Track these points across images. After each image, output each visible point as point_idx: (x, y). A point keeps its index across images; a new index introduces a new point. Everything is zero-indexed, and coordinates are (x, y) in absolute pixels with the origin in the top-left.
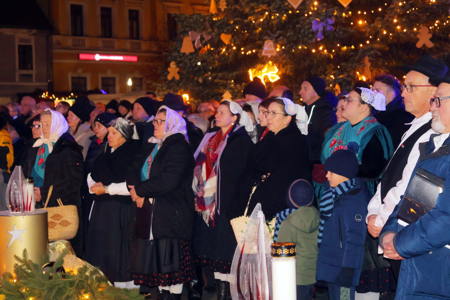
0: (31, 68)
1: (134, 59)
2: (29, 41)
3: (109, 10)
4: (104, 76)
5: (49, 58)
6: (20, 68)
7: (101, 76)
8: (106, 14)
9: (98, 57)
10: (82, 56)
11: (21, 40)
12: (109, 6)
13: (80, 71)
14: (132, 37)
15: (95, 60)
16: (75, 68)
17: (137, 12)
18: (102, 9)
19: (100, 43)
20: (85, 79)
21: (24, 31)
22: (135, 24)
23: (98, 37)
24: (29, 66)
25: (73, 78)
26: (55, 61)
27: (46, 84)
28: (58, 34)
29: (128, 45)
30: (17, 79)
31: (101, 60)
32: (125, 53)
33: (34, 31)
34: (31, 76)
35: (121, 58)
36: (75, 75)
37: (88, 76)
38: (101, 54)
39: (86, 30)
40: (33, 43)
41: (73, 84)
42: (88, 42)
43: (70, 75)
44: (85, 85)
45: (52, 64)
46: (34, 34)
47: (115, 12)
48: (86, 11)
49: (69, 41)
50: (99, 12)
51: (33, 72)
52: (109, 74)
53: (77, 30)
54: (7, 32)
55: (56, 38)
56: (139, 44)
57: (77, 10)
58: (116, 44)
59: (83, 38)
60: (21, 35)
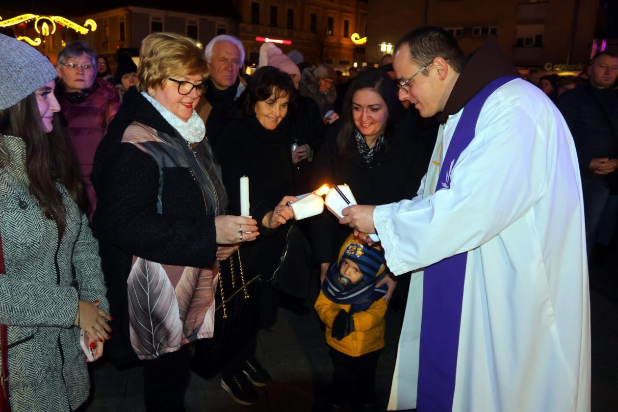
1: (289, 42)
2: (225, 26)
3: (276, 8)
8: (274, 10)
10: (257, 39)
11: (220, 25)
12: (275, 5)
14: (288, 28)
16: (253, 47)
17: (293, 10)
19: (269, 30)
21: (222, 19)
22: (291, 18)
23: (268, 26)
28: (243, 22)
29: (286, 33)
32: (284, 38)
33: (228, 19)
35: (281, 42)
36: (252, 52)
38: (270, 38)
39: (260, 21)
40: (227, 28)
42: (261, 29)
43: (250, 51)
46: (228, 21)
47: (279, 9)
48: (262, 7)
49: (250, 28)
50: (269, 9)
53: (255, 20)
54: (211, 19)
55: (242, 25)
56: (293, 33)
57: (255, 7)
58: (279, 32)
59: (258, 26)
60: (220, 22)
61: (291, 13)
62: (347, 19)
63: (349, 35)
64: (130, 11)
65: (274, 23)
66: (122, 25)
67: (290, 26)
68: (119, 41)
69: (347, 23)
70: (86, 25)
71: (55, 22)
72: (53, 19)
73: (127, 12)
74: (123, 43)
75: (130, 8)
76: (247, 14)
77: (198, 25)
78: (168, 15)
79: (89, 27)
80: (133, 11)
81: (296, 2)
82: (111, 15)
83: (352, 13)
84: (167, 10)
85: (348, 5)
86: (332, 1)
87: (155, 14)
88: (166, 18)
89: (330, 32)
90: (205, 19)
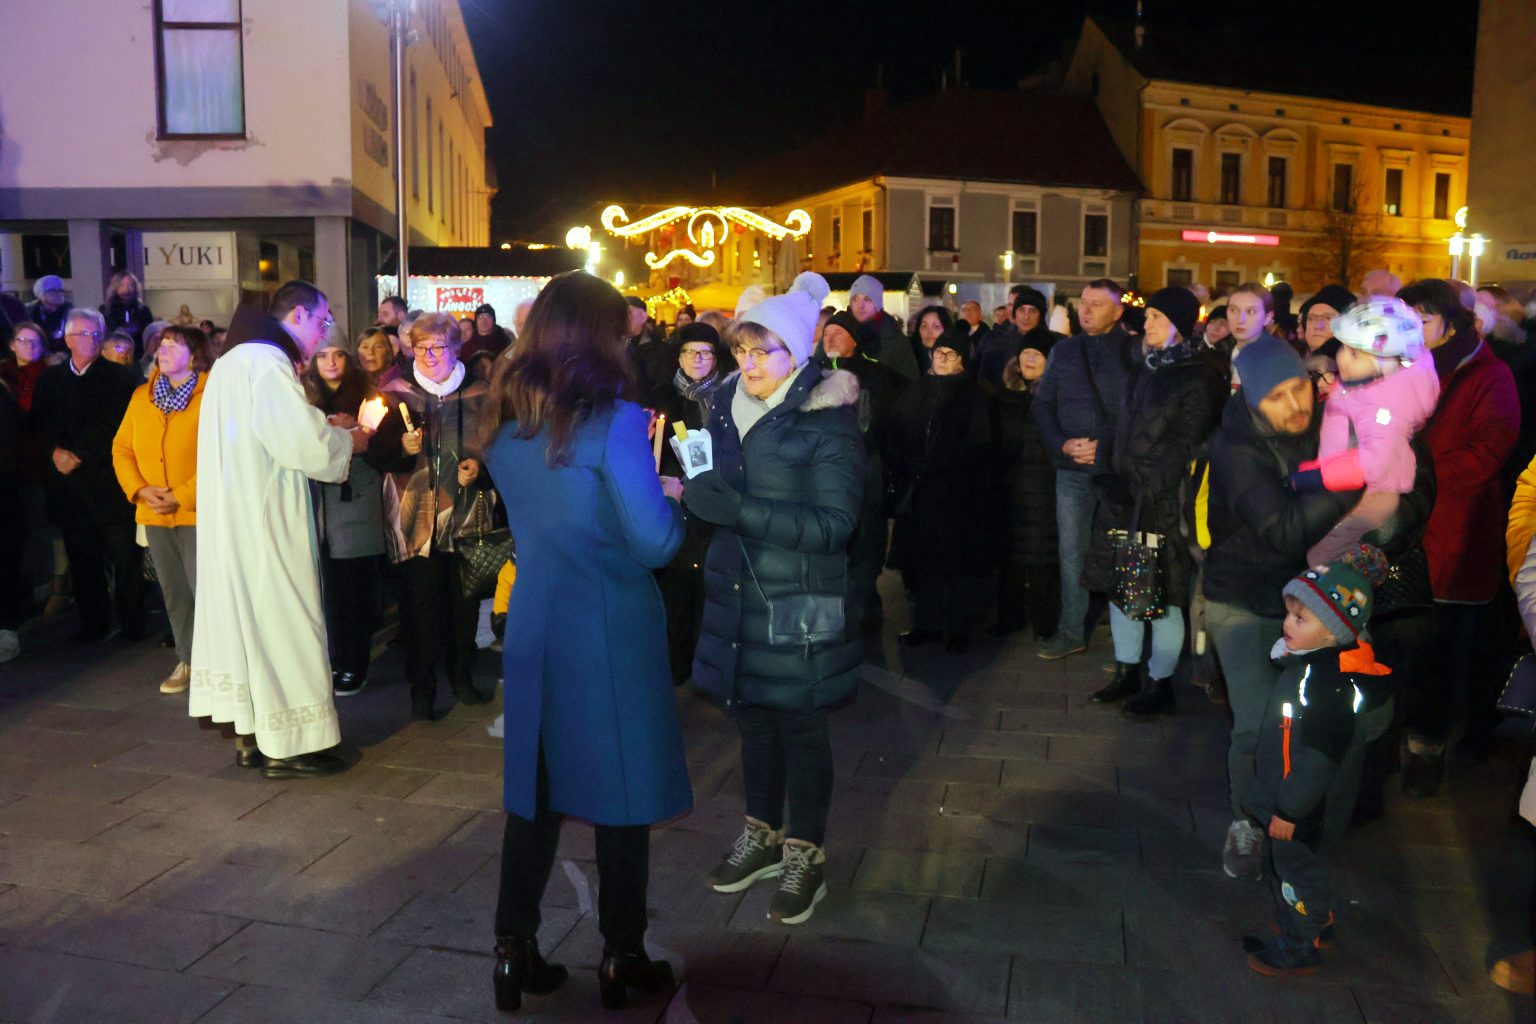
0: (1104, 254)
1: (1273, 241)
2: (1103, 209)
3: (1236, 158)
4: (1222, 268)
5: (1133, 237)
6: (1087, 253)
7: (1216, 268)
8: (1231, 165)
9: (1213, 237)
10: (1188, 235)
11: (1091, 208)
12: (1237, 151)
13: (1182, 259)
14: (1271, 205)
15: (1207, 242)
16: (1174, 255)
17: (1283, 161)
18: (1226, 156)
19: (1218, 212)
20: (1189, 273)
21: (1097, 192)
22: (1278, 180)
23: (1215, 203)
24: (1101, 251)
25: (1170, 271)
26: (1142, 242)
27: (1126, 280)
28: (1150, 197)
29: (1264, 216)
30: (1081, 270)
31: (1217, 242)
32: (1258, 231)
33: (1112, 193)
34: (1102, 266)
35: (1250, 239)
36: (1174, 266)
37: (1195, 268)
38: (1220, 232)
39: (1196, 192)
40: (1108, 213)
42: (1198, 211)
43: (1166, 266)
45: (1137, 246)
46: (1111, 198)
47: (1246, 162)
48: (1198, 159)
49: (1168, 209)
50: (1219, 161)
51: (1107, 260)
52: (1230, 266)
53: (1182, 191)
54: (1069, 193)
55: (1146, 204)
56: (1284, 216)
57: (1183, 159)
58: (1246, 215)
59: (1190, 205)
60: (1092, 200)
61: (1278, 168)
62: (1443, 171)
63: (1451, 210)
64: (884, 188)
65: (1231, 194)
66: (867, 216)
67: (1277, 198)
68: (859, 253)
69: (1443, 182)
70: (789, 221)
71: (728, 220)
72: (722, 212)
73: (877, 189)
74: (867, 256)
75: (883, 180)
76: (1160, 176)
77: (1038, 210)
78: (968, 190)
79: (796, 225)
80: (888, 187)
81: (1292, 140)
82: (846, 198)
83: (1460, 154)
84: (964, 180)
85: (1446, 133)
86: (1397, 127)
87: (936, 190)
88: (964, 197)
89: (1393, 209)
90: (1055, 195)
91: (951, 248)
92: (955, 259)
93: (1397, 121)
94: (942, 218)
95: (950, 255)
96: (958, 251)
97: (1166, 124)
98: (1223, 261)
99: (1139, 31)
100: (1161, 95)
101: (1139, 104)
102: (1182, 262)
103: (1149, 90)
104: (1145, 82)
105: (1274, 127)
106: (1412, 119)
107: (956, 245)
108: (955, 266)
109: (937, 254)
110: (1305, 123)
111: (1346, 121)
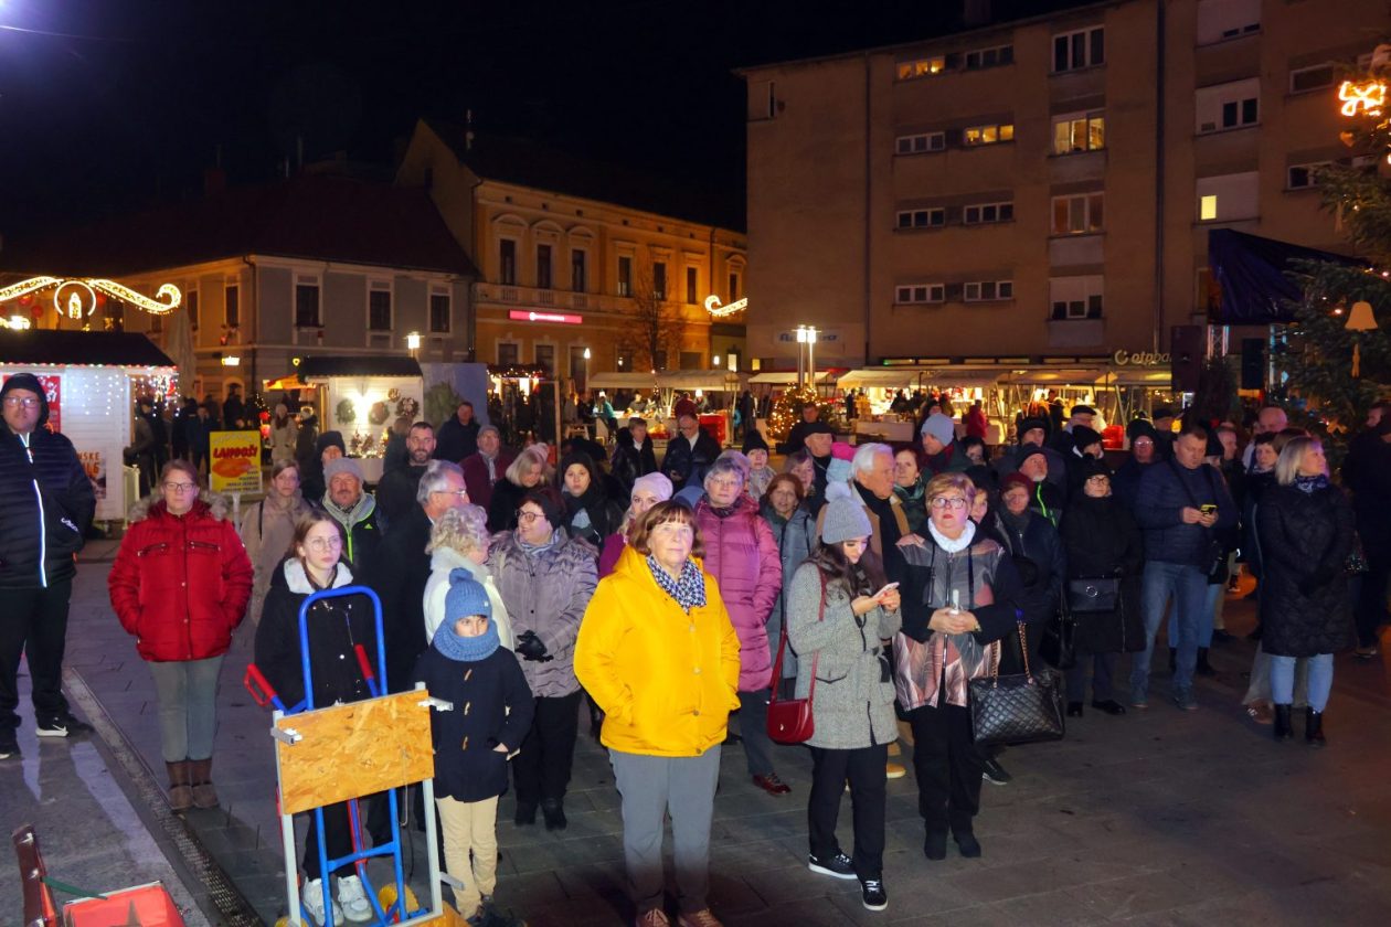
0: (449, 330)
1: (578, 320)
2: (446, 291)
4: (540, 343)
5: (471, 315)
7: (535, 343)
8: (545, 254)
9: (533, 316)
10: (513, 314)
11: (436, 289)
12: (548, 244)
13: (510, 335)
14: (575, 289)
15: (529, 320)
16: (504, 331)
17: (582, 253)
19: (535, 295)
20: (515, 347)
21: (440, 275)
22: (579, 268)
23: (534, 287)
24: (444, 326)
25: (501, 345)
26: (479, 320)
27: (467, 353)
28: (485, 282)
29: (570, 300)
31: (537, 321)
32: (567, 311)
33: (453, 276)
34: (445, 341)
35: (561, 318)
36: (504, 342)
37: (520, 343)
38: (537, 312)
39: (518, 278)
40: (450, 294)
41: (501, 356)
42: (521, 293)
43: (497, 341)
44: (515, 356)
45: (475, 323)
46: (452, 281)
47: (555, 252)
48: (519, 249)
49: (498, 292)
50: (535, 251)
51: (450, 336)
52: (546, 341)
53: (509, 276)
54: (418, 275)
55: (480, 287)
56: (584, 299)
57: (508, 248)
58: (557, 298)
59: (515, 288)
60: (436, 282)
61: (579, 258)
62: (692, 266)
63: (699, 297)
64: (252, 265)
65: (545, 281)
66: (232, 292)
67: (579, 285)
68: (224, 327)
69: (692, 273)
70: (160, 294)
71: (97, 293)
72: (92, 283)
73: (246, 266)
74: (233, 331)
75: (253, 258)
76: (491, 262)
77: (391, 290)
78: (330, 271)
79: (166, 299)
80: (257, 265)
81: (589, 236)
82: (205, 273)
83: (702, 253)
84: (328, 261)
85: (692, 236)
86: (660, 230)
87: (303, 270)
88: (327, 276)
89: (659, 295)
90: (405, 277)
91: (315, 324)
92: (320, 335)
93: (660, 225)
94: (308, 295)
95: (316, 330)
96: (323, 326)
97: (495, 218)
98: (540, 337)
99: (470, 136)
100: (491, 193)
101: (474, 200)
102: (510, 338)
103: (481, 188)
104: (479, 181)
105: (575, 225)
106: (671, 224)
107: (321, 321)
108: (320, 340)
109: (304, 330)
110: (597, 223)
111: (625, 223)
